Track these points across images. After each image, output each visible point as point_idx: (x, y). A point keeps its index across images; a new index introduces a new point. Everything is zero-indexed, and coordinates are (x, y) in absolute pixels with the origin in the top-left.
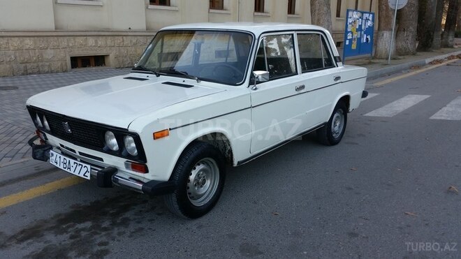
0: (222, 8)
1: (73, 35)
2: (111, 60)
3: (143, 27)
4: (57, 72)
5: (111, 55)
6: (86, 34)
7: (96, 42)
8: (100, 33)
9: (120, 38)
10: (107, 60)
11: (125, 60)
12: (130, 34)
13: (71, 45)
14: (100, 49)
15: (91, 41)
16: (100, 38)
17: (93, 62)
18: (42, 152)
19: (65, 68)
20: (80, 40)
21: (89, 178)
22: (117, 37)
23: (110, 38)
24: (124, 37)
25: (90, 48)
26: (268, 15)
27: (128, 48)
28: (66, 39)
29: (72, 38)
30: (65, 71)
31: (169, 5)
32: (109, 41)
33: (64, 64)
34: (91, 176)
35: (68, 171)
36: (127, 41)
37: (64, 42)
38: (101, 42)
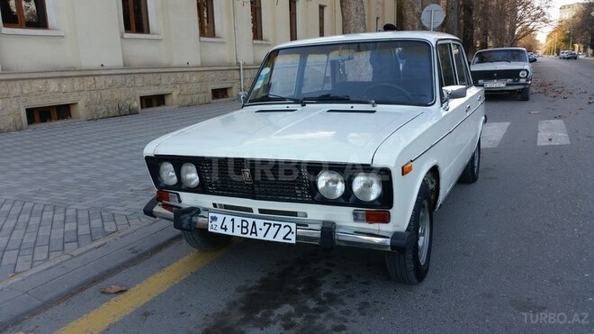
0: (214, 35)
1: (29, 78)
2: (80, 110)
3: (120, 63)
4: (9, 131)
5: (80, 103)
6: (45, 75)
7: (60, 85)
8: (64, 74)
9: (91, 78)
10: (73, 111)
11: (99, 108)
12: (103, 72)
13: (26, 92)
14: (65, 95)
15: (53, 85)
16: (65, 80)
17: (54, 113)
18: (189, 218)
19: (19, 125)
20: (38, 84)
21: (293, 241)
22: (87, 78)
23: (77, 79)
24: (96, 78)
25: (52, 94)
26: (269, 43)
27: (102, 92)
28: (18, 83)
29: (26, 83)
30: (21, 129)
31: (149, 32)
32: (77, 84)
33: (17, 118)
34: (297, 237)
35: (253, 236)
36: (100, 82)
37: (16, 89)
38: (66, 85)
